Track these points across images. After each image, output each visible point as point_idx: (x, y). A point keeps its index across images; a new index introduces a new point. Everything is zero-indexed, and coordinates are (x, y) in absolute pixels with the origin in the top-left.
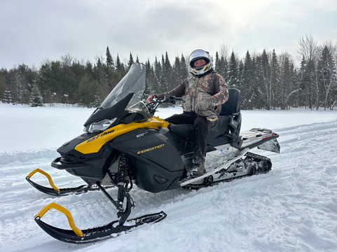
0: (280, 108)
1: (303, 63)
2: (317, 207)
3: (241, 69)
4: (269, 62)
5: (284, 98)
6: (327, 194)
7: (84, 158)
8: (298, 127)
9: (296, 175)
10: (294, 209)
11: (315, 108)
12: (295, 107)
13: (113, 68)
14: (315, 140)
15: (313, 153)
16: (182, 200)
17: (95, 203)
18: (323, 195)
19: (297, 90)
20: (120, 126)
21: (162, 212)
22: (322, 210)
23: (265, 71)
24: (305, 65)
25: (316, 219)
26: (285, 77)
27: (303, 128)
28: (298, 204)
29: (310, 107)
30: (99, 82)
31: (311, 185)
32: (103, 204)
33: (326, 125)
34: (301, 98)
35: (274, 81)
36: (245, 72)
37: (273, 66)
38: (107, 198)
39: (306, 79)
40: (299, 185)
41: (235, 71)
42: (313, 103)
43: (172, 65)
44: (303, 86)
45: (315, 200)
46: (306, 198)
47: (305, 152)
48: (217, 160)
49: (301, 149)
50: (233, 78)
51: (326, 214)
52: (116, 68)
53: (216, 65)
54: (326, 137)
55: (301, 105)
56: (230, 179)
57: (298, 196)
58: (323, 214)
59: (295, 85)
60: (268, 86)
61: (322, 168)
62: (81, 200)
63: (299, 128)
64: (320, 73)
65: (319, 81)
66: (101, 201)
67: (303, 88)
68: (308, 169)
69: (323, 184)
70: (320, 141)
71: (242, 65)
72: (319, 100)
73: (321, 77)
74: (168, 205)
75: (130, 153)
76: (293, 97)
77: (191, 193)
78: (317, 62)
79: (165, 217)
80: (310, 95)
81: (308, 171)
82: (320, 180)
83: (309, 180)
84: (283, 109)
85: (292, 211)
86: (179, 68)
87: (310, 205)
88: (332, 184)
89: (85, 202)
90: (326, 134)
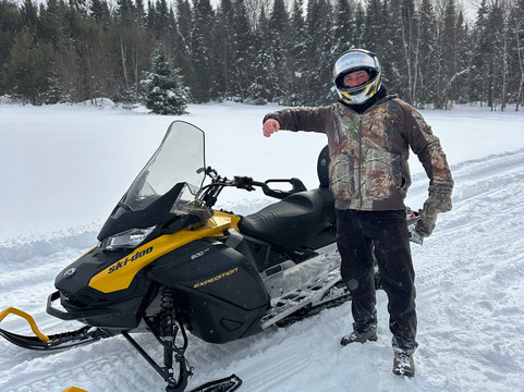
0: (432, 106)
1: (482, 11)
2: (472, 355)
3: (359, 23)
4: (416, 9)
5: (443, 85)
6: (490, 328)
7: (106, 300)
8: (462, 164)
9: (448, 286)
10: (436, 363)
11: (499, 107)
12: (462, 102)
13: (83, 11)
14: (488, 199)
15: (481, 231)
16: (264, 349)
17: (115, 360)
18: (482, 331)
19: (468, 70)
20: (162, 239)
21: (233, 376)
22: (479, 361)
23: (407, 27)
24: (485, 15)
25: (467, 380)
26: (445, 41)
27: (470, 167)
28: (444, 351)
29: (490, 105)
30: (56, 48)
31: (470, 307)
32: (130, 361)
33: (512, 158)
34: (474, 85)
35: (425, 49)
36: (367, 30)
37: (424, 18)
38: (135, 351)
39: (486, 47)
40: (449, 312)
41: (347, 26)
42: (497, 96)
43: (214, 8)
44: (478, 62)
45: (469, 343)
46: (456, 340)
47: (467, 228)
48: (319, 272)
49: (462, 222)
50: (344, 41)
51: (483, 370)
52: (89, 12)
53: (309, 10)
54: (508, 189)
55: (474, 98)
56: (339, 299)
57: (446, 335)
58: (477, 369)
59: (465, 57)
60: (412, 60)
61: (490, 267)
62: (92, 357)
63: (463, 169)
64: (512, 35)
65: (510, 52)
66: (126, 356)
67: (479, 66)
68: (467, 271)
69: (487, 306)
70: (496, 200)
71: (361, 13)
72: (508, 91)
73: (514, 44)
74: (243, 362)
75: (181, 287)
76: (459, 82)
77: (277, 334)
78: (508, 12)
79: (239, 384)
80: (491, 79)
81: (467, 276)
82: (484, 297)
83: (466, 299)
84: (438, 107)
85: (434, 366)
86: (231, 14)
87: (461, 352)
88: (501, 306)
89: (100, 360)
90: (509, 181)
